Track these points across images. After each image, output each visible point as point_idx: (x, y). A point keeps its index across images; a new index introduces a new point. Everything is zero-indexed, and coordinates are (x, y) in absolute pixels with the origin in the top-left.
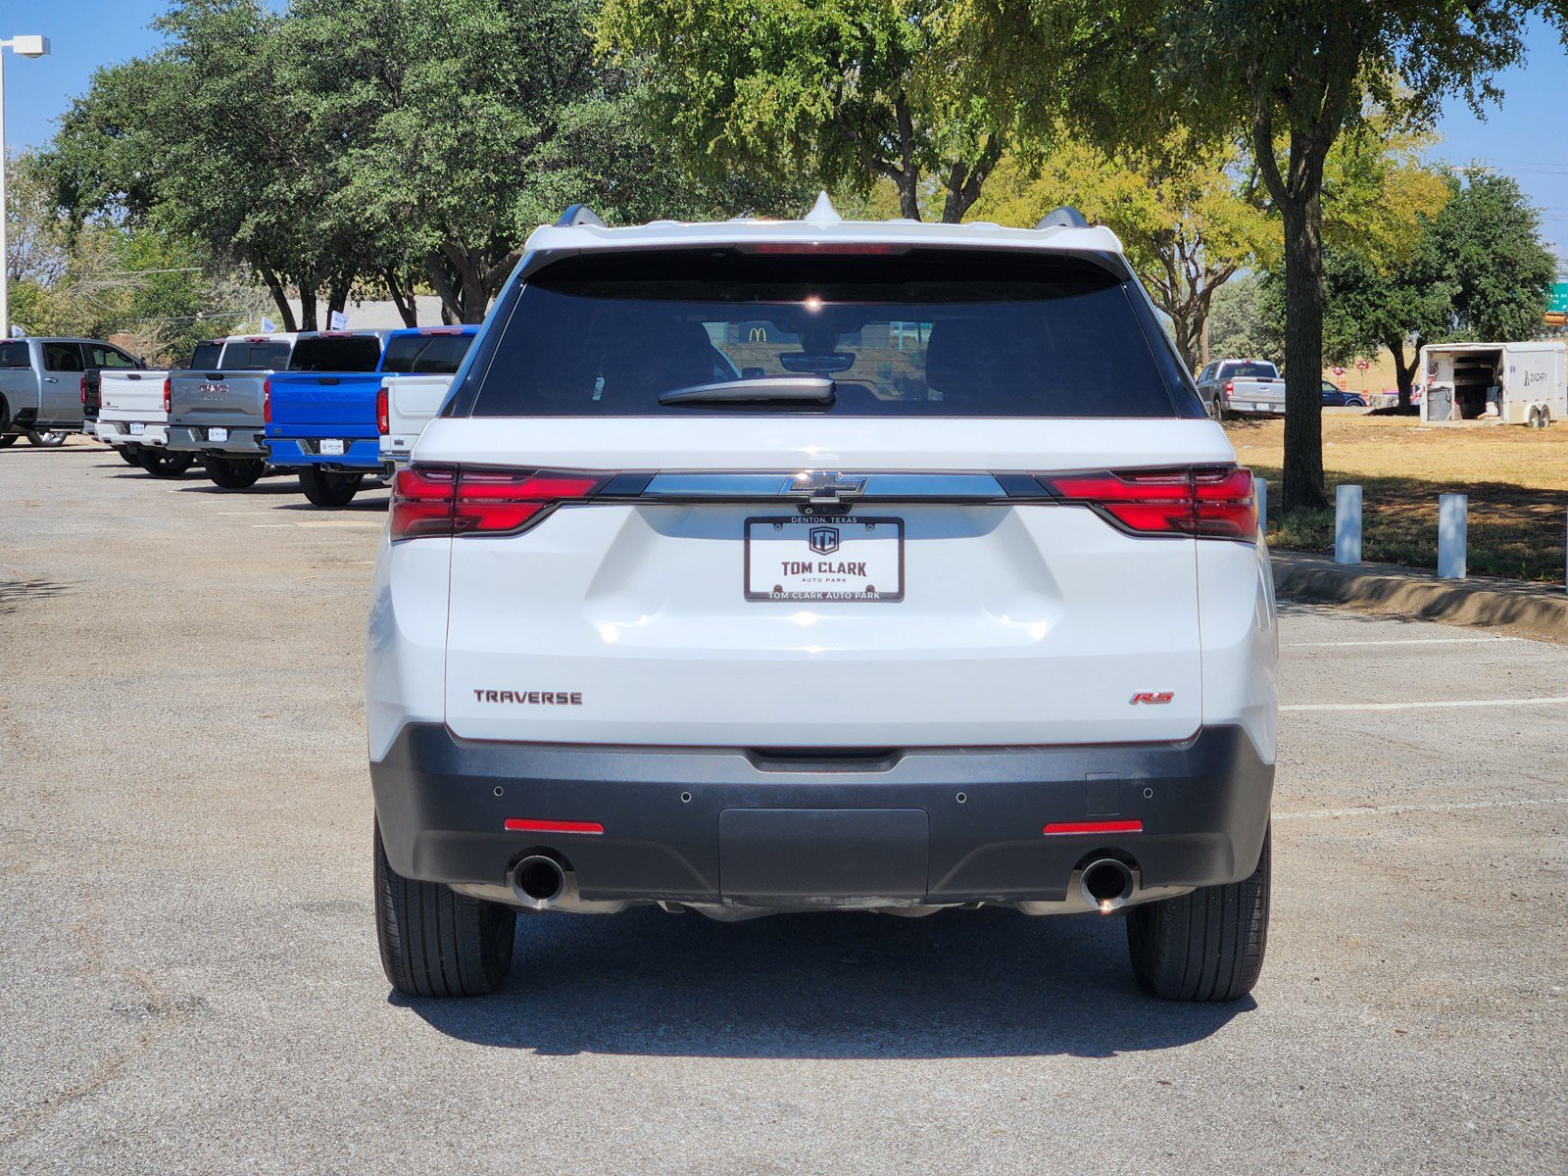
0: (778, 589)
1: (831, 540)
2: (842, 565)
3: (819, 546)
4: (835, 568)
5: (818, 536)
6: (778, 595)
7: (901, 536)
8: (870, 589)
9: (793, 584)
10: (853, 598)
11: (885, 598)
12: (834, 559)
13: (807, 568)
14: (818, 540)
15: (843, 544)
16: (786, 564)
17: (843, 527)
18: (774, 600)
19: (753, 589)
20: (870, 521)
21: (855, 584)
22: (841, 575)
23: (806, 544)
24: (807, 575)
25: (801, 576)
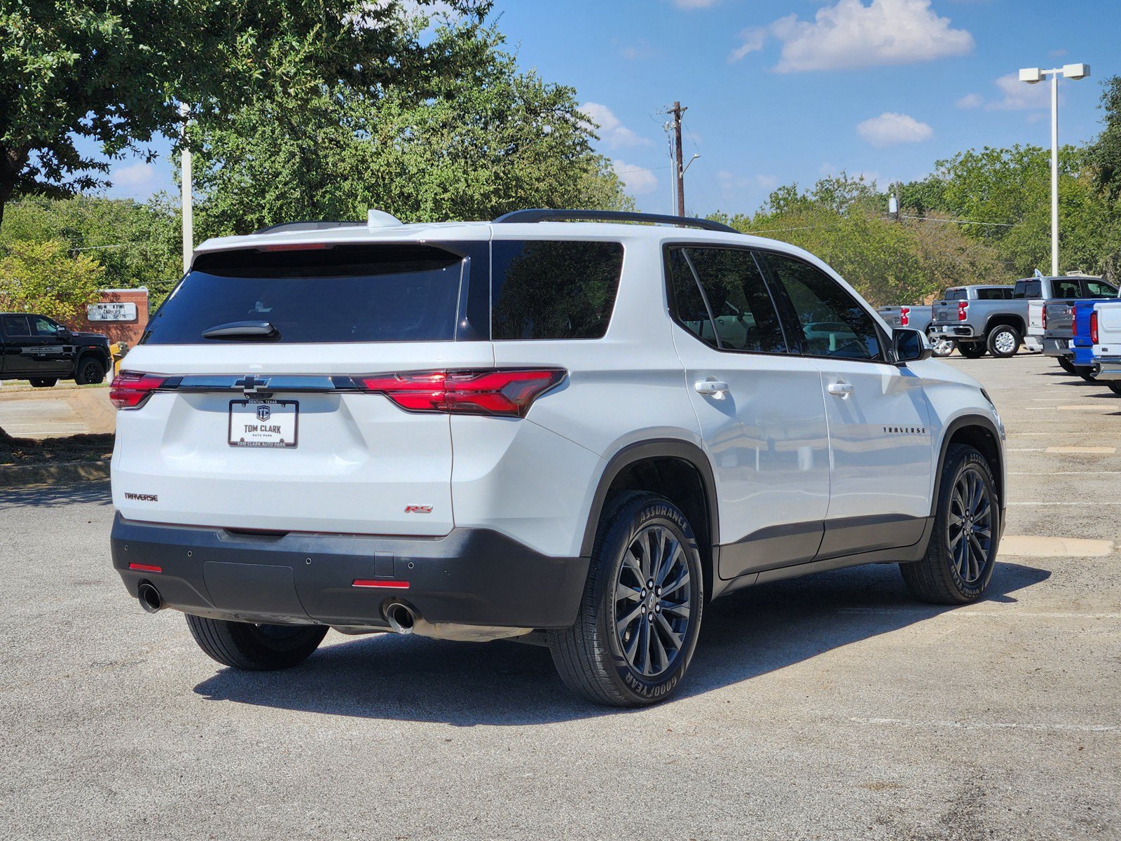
0: (242, 440)
1: (267, 413)
2: (270, 427)
3: (261, 416)
4: (268, 429)
5: (261, 410)
6: (242, 444)
7: (297, 411)
8: (282, 441)
9: (249, 437)
10: (273, 445)
11: (289, 445)
12: (268, 423)
13: (255, 428)
14: (261, 413)
15: (272, 415)
16: (246, 426)
17: (272, 406)
18: (240, 446)
19: (233, 440)
20: (284, 403)
21: (275, 438)
22: (270, 433)
23: (255, 415)
24: (255, 432)
25: (252, 433)
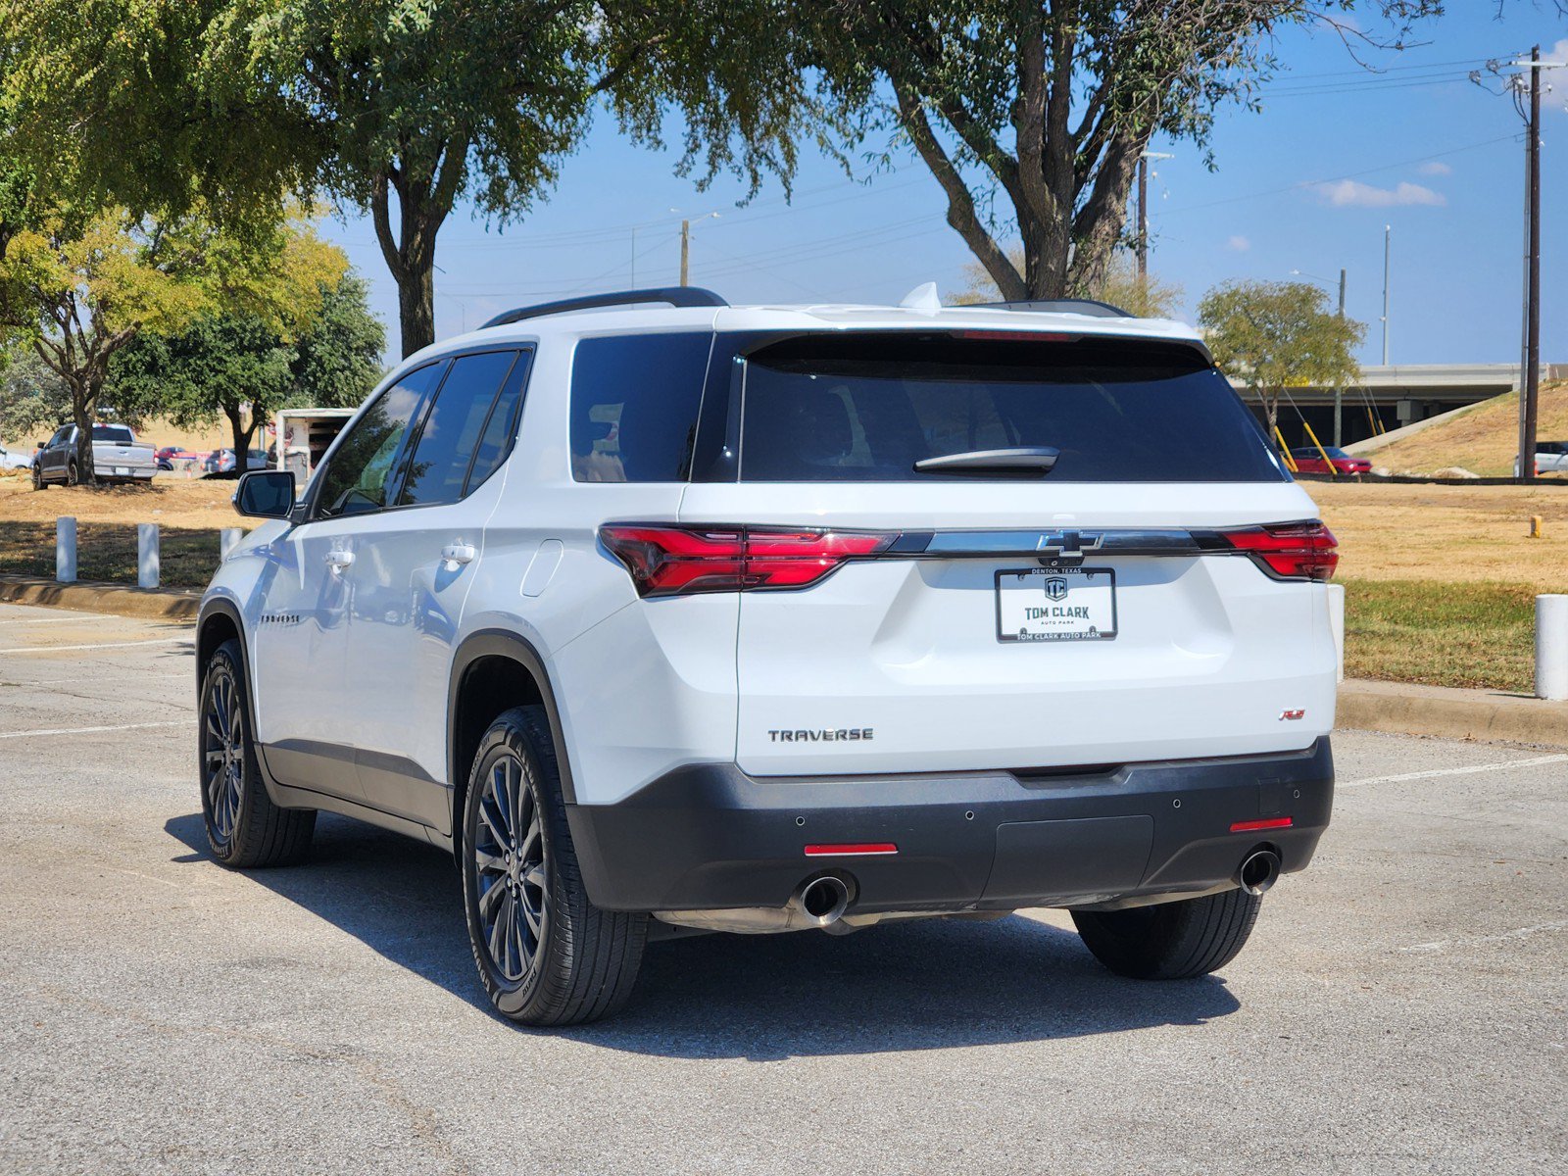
0: (1023, 631)
1: (1061, 588)
2: (1070, 609)
3: (1052, 594)
4: (1065, 612)
5: (1052, 584)
6: (1024, 636)
7: (1113, 583)
8: (1092, 629)
9: (1035, 627)
10: (1081, 637)
11: (1105, 636)
12: (1065, 604)
13: (1045, 613)
14: (1052, 589)
15: (1071, 592)
16: (1028, 610)
17: (1068, 576)
18: (1021, 641)
19: (1005, 632)
20: (1089, 571)
21: (1080, 625)
22: (1070, 618)
23: (1042, 592)
24: (1044, 619)
25: (1040, 620)
